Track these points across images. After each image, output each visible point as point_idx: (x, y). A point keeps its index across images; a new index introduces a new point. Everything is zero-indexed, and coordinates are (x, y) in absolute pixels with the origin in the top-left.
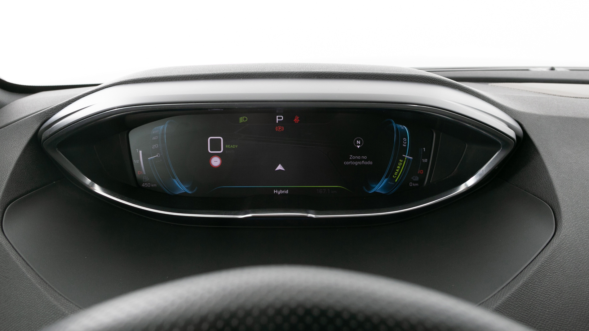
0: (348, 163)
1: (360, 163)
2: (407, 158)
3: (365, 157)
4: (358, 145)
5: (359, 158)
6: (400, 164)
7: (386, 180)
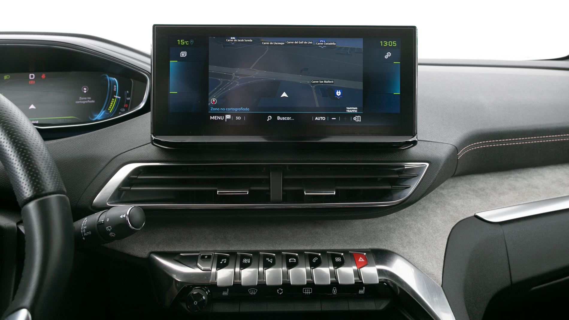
0: (78, 102)
1: (86, 102)
2: (117, 98)
3: (90, 98)
4: (85, 90)
5: (85, 98)
6: (112, 102)
7: (104, 112)
